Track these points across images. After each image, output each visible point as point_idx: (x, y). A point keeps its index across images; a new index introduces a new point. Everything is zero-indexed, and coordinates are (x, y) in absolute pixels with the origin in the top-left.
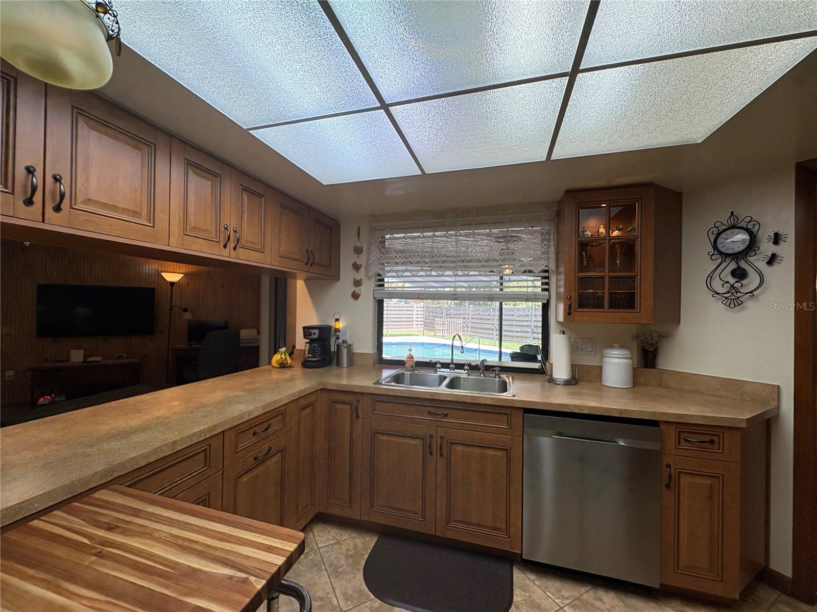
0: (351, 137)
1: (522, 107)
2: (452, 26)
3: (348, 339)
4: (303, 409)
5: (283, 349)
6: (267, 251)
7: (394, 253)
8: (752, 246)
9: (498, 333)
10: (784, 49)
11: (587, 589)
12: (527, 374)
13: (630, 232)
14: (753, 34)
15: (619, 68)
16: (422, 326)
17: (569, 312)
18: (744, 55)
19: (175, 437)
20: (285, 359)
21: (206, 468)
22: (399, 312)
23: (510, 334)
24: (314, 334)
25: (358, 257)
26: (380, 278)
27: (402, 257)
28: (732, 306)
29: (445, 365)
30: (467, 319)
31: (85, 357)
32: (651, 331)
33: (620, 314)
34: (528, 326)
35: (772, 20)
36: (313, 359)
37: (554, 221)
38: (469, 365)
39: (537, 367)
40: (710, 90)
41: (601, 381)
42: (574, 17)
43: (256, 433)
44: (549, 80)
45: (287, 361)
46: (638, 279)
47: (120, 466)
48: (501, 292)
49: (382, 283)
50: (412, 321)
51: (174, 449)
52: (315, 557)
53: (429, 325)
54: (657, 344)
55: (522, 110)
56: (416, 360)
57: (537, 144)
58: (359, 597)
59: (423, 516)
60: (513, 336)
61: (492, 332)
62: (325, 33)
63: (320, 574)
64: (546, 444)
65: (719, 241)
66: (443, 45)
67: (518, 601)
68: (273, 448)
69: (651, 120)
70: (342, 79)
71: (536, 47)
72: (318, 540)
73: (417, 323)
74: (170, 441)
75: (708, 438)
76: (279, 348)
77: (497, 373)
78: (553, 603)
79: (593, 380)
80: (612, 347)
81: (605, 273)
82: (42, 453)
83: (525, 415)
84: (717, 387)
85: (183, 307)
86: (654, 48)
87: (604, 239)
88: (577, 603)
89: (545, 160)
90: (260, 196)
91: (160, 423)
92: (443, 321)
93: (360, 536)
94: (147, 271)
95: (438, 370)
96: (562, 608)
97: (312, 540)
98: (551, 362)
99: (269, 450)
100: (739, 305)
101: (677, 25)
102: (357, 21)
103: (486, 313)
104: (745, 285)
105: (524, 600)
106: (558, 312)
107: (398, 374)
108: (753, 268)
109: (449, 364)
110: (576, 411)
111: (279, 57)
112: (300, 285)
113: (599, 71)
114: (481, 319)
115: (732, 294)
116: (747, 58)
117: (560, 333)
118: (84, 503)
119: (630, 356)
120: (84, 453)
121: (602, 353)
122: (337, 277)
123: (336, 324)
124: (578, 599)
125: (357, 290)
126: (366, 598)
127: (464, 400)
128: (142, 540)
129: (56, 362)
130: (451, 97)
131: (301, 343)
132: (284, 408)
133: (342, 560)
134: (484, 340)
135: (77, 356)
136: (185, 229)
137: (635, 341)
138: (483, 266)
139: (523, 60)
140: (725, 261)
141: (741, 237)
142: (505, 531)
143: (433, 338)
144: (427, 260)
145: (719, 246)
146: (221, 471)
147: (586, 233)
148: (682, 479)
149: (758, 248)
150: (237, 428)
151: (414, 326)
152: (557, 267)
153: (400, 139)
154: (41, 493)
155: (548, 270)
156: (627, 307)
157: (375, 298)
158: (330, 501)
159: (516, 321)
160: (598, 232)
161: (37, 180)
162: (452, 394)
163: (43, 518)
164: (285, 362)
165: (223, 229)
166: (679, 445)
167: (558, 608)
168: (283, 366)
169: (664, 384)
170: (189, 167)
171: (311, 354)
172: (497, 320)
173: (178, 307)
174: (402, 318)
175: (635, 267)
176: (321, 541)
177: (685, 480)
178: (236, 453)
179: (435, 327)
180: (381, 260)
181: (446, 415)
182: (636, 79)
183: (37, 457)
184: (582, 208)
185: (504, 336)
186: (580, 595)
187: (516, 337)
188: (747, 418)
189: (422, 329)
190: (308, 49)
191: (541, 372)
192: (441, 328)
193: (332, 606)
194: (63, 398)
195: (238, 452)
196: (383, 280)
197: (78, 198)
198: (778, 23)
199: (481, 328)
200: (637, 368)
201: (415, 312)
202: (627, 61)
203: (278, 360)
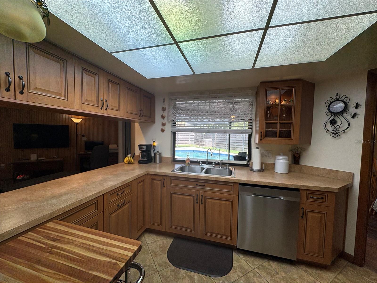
0: (160, 57)
1: (241, 44)
2: (209, 6)
3: (159, 150)
4: (139, 183)
5: (130, 155)
6: (121, 110)
7: (180, 110)
8: (345, 110)
9: (228, 146)
10: (366, 18)
11: (265, 261)
12: (241, 167)
13: (290, 102)
14: (351, 11)
15: (288, 26)
16: (193, 143)
17: (261, 139)
18: (347, 21)
19: (81, 197)
20: (131, 160)
21: (96, 211)
22: (182, 136)
23: (234, 146)
24: (144, 148)
25: (164, 113)
26: (174, 122)
27: (184, 113)
28: (335, 137)
29: (204, 163)
30: (214, 139)
31: (37, 158)
32: (298, 147)
33: (284, 141)
34: (242, 143)
35: (361, 4)
36: (143, 160)
37: (255, 97)
38: (215, 163)
39: (246, 164)
40: (330, 37)
41: (274, 170)
42: (267, 2)
43: (118, 194)
44: (254, 32)
45: (132, 161)
46: (293, 124)
47: (57, 211)
48: (230, 129)
49: (175, 124)
50: (189, 140)
51: (81, 203)
52: (146, 248)
53: (196, 142)
54: (300, 153)
55: (241, 45)
56: (190, 160)
57: (248, 61)
58: (165, 265)
59: (194, 230)
60: (235, 147)
61: (225, 145)
62: (147, 8)
63: (148, 255)
64: (249, 199)
65: (331, 106)
66: (204, 15)
67: (235, 266)
68: (126, 201)
69: (302, 50)
70: (156, 30)
71: (249, 16)
72: (147, 240)
73: (191, 141)
74: (79, 199)
75: (320, 197)
76: (128, 155)
77: (227, 166)
78: (250, 267)
79: (271, 169)
80: (279, 155)
81: (278, 121)
82: (21, 205)
83: (240, 186)
84: (326, 173)
85: (82, 135)
86: (305, 17)
87: (278, 105)
88: (261, 267)
89: (251, 68)
90: (117, 84)
91: (75, 191)
92: (203, 141)
93: (165, 239)
94: (65, 118)
95: (201, 165)
96: (254, 269)
97: (144, 240)
98: (252, 161)
99: (124, 202)
100: (338, 136)
101: (316, 6)
102: (163, 2)
103: (223, 137)
104: (341, 127)
105: (237, 266)
106: (256, 139)
107: (182, 167)
108: (346, 120)
109: (206, 162)
110: (263, 184)
111: (125, 19)
112: (137, 125)
113: (278, 27)
114: (221, 139)
115: (335, 131)
116: (348, 22)
117: (256, 149)
118: (42, 228)
119: (288, 159)
120: (40, 205)
121: (275, 157)
122: (154, 122)
123: (153, 143)
124: (261, 265)
125: (163, 128)
126: (168, 266)
127: (212, 179)
128: (70, 246)
129: (24, 160)
130: (208, 39)
131: (138, 152)
132: (130, 183)
133: (158, 249)
134: (222, 149)
135: (34, 157)
136: (82, 101)
137: (290, 152)
138: (222, 117)
139: (242, 22)
140: (333, 116)
141: (340, 105)
142: (229, 236)
143: (199, 148)
144: (196, 114)
145: (331, 109)
146: (103, 212)
147: (270, 102)
148: (308, 214)
149: (348, 110)
150: (109, 193)
151: (190, 143)
152: (256, 118)
153: (184, 58)
154: (22, 224)
155: (252, 119)
156: (287, 137)
157: (171, 131)
158: (152, 223)
159: (237, 140)
160: (275, 102)
161: (11, 79)
162: (207, 176)
163: (23, 236)
164: (130, 161)
165: (100, 101)
166: (308, 199)
167: (252, 269)
168: (129, 163)
169: (302, 172)
170: (83, 71)
171: (143, 157)
172: (228, 140)
173: (80, 134)
174: (184, 139)
175: (292, 118)
176: (148, 241)
177: (310, 215)
178: (109, 204)
179: (199, 143)
180: (174, 114)
181: (204, 186)
182: (296, 31)
183: (19, 207)
184: (268, 90)
185: (231, 147)
186: (262, 263)
187: (236, 148)
188: (338, 188)
189: (193, 144)
190: (139, 16)
191: (247, 166)
192: (202, 144)
193: (153, 269)
194: (28, 177)
195: (110, 203)
196: (175, 123)
197: (31, 87)
198: (364, 6)
199: (220, 144)
200: (291, 164)
201: (190, 136)
202: (292, 23)
203: (128, 160)
